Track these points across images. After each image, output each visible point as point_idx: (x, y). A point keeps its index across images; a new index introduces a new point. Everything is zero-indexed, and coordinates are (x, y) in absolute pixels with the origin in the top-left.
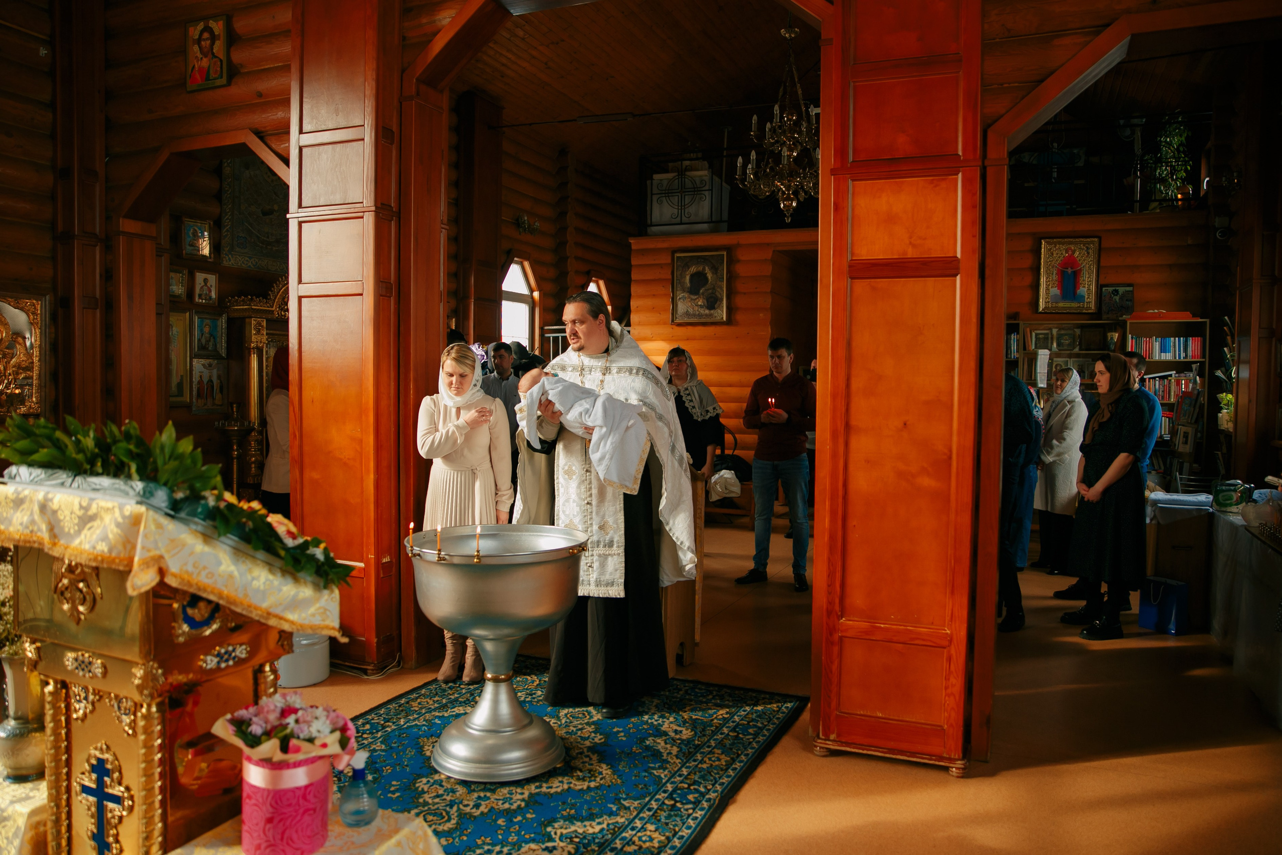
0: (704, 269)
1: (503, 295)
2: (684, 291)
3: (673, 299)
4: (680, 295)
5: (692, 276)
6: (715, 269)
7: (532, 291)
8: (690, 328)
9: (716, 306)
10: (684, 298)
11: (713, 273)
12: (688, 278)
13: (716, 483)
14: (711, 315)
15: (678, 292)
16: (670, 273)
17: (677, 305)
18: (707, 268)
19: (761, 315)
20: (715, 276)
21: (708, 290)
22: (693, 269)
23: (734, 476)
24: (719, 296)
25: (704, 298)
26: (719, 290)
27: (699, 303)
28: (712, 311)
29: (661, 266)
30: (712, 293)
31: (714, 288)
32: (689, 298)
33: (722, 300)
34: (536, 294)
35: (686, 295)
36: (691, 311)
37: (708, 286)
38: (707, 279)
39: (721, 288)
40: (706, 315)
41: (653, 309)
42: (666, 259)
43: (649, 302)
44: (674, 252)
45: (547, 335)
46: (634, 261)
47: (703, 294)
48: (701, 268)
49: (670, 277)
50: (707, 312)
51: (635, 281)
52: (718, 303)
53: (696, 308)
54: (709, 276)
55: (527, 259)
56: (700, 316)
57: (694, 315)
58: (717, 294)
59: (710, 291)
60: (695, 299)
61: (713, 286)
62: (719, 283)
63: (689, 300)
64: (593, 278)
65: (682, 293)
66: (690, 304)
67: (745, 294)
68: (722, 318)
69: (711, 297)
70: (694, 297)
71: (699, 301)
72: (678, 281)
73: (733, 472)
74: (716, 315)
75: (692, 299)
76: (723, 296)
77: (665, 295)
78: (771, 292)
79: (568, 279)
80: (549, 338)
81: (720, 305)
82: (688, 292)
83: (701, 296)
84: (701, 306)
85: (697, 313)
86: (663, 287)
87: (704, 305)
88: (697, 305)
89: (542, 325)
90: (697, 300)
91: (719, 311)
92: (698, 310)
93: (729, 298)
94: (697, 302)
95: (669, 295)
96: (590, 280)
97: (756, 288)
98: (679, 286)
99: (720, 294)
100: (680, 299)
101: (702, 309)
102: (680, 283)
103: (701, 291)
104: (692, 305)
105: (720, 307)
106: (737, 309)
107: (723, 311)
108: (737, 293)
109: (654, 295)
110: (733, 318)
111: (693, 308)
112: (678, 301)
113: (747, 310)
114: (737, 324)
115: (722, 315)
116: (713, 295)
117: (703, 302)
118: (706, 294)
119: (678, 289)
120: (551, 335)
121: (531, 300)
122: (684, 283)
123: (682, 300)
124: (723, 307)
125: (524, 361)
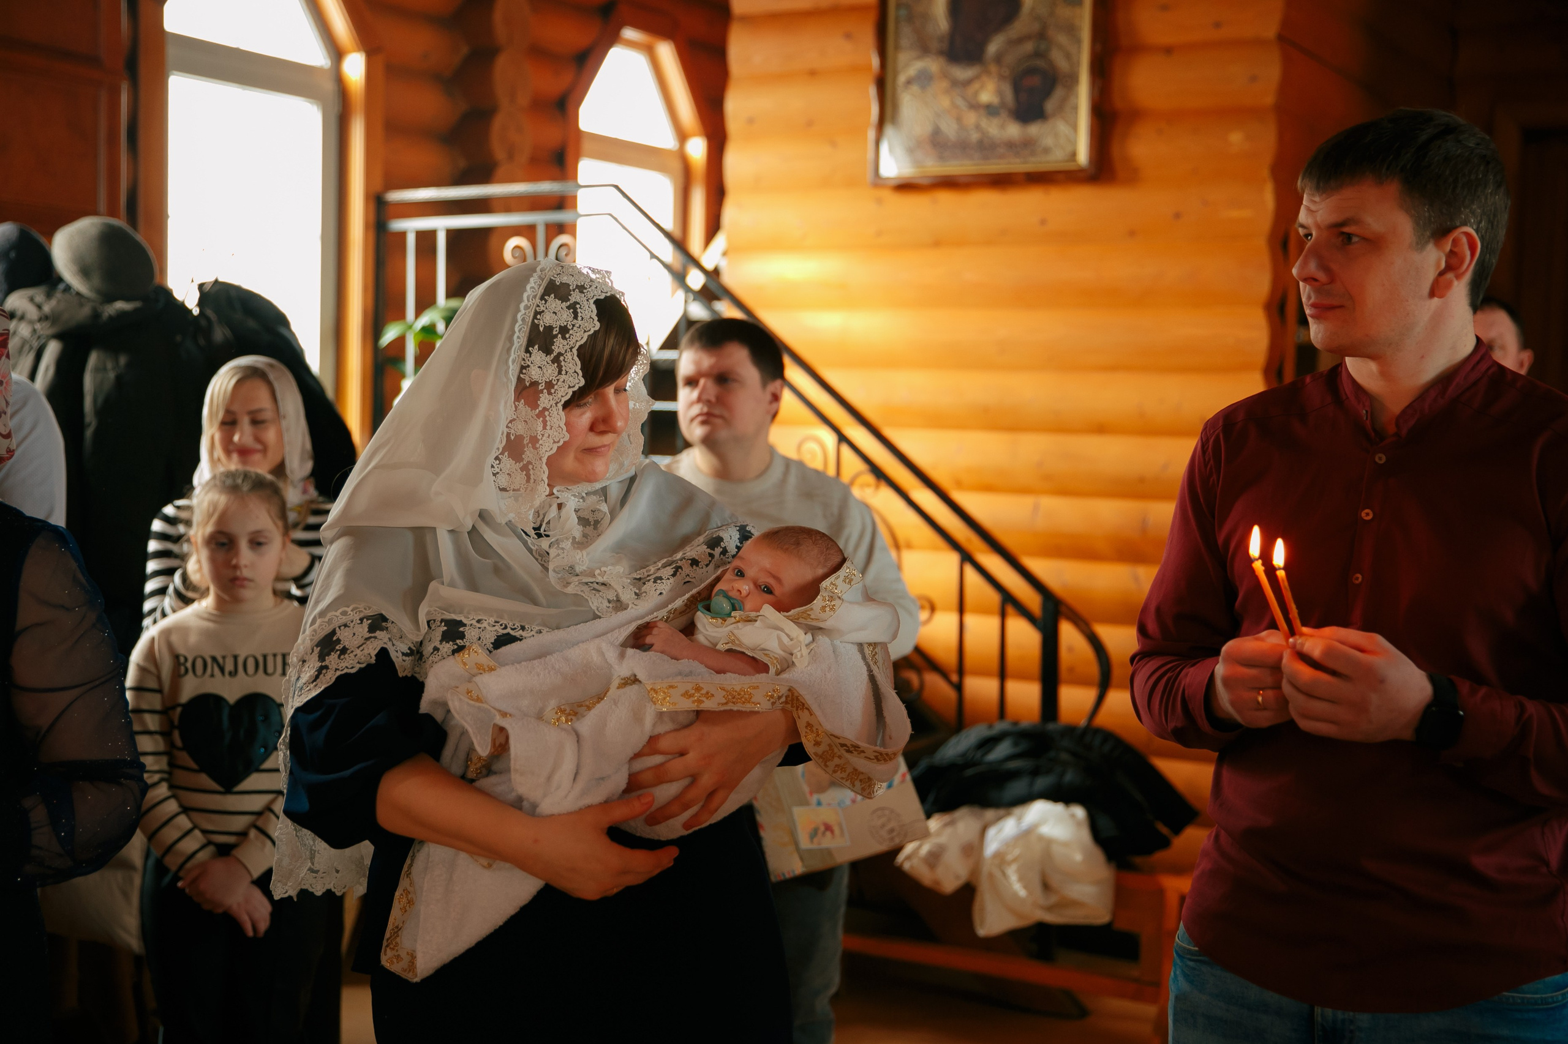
1: (172, 52)
2: (924, 49)
3: (882, 84)
4: (909, 65)
7: (337, 54)
8: (946, 199)
9: (1050, 106)
10: (923, 79)
13: (999, 856)
14: (1027, 145)
15: (903, 57)
17: (895, 107)
19: (1236, 138)
21: (1020, 40)
23: (1085, 835)
24: (1062, 64)
25: (1002, 77)
26: (1062, 39)
27: (985, 97)
28: (1034, 129)
30: (1038, 54)
31: (1042, 36)
32: (945, 75)
33: (1074, 78)
34: (355, 68)
35: (933, 65)
36: (950, 129)
37: (1018, 27)
39: (1071, 30)
40: (1010, 145)
41: (807, 128)
43: (792, 100)
45: (398, 225)
47: (998, 59)
50: (1014, 130)
52: (1059, 93)
53: (971, 118)
56: (986, 147)
57: (962, 147)
58: (1056, 56)
59: (1029, 47)
60: (968, 83)
61: (1036, 27)
62: (1064, 12)
63: (945, 84)
64: (629, 33)
65: (919, 58)
66: (945, 102)
67: (1168, 50)
68: (1073, 155)
69: (1031, 71)
70: (962, 73)
71: (982, 87)
72: (903, 12)
73: (1079, 812)
74: (1048, 141)
75: (955, 83)
76: (1078, 64)
77: (855, 70)
78: (1282, 38)
79: (498, 16)
80: (402, 235)
81: (1064, 100)
82: (941, 53)
83: (993, 68)
84: (990, 110)
85: (975, 136)
86: (848, 36)
87: (1003, 104)
88: (974, 106)
89: (378, 186)
90: (976, 85)
91: (1062, 127)
92: (978, 127)
93: (1101, 70)
94: (976, 94)
95: (869, 67)
96: (612, 38)
97: (1217, 25)
98: (907, 31)
99: (1068, 56)
100: (909, 82)
101: (995, 122)
102: (910, 19)
103: (993, 48)
104: (954, 105)
105: (1066, 108)
106: (1135, 115)
107: (1075, 127)
108: (1137, 49)
109: (813, 73)
110: (1116, 151)
111: (959, 119)
112: (899, 90)
113: (1175, 117)
114: (1131, 177)
115: (1074, 143)
116: (1040, 63)
117: (1000, 93)
118: (1010, 59)
119: (904, 42)
120: (411, 226)
121: (329, 86)
122: (926, 17)
123: (915, 88)
124: (1075, 108)
125: (120, 305)
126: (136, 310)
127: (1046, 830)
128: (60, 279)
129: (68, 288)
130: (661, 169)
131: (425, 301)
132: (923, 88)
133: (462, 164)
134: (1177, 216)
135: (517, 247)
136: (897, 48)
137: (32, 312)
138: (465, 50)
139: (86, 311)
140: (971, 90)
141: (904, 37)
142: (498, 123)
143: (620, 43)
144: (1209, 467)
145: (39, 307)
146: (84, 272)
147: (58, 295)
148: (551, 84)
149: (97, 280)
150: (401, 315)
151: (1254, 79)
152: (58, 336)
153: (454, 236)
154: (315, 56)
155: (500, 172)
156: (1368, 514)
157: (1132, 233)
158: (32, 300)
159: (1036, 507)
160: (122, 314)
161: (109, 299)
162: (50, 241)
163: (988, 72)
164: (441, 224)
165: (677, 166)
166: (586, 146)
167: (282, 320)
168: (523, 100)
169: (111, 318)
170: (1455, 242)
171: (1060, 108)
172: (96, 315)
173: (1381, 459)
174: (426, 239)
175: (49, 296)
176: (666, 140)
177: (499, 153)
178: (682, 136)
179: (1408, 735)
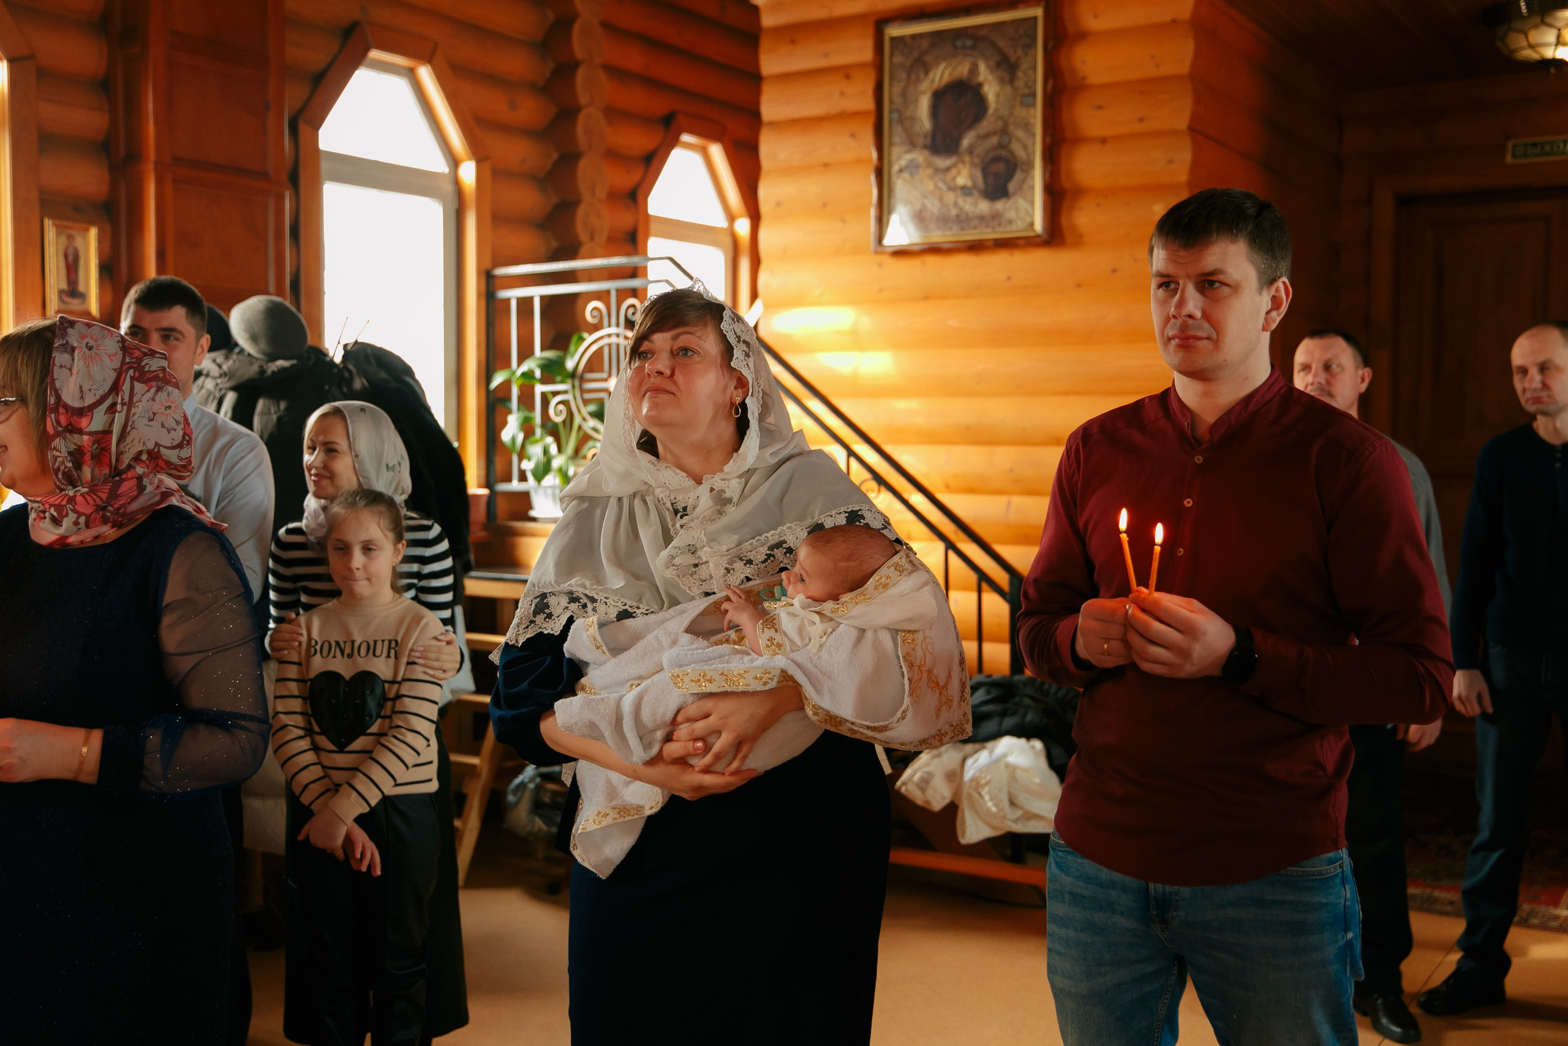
0: (974, 70)
1: (325, 166)
2: (912, 145)
3: (879, 172)
4: (901, 157)
5: (938, 96)
6: (1007, 67)
7: (455, 162)
8: (932, 260)
9: (1011, 187)
10: (912, 168)
11: (1002, 81)
12: (924, 104)
14: (995, 218)
15: (896, 151)
16: (869, 87)
17: (891, 191)
18: (982, 67)
20: (1008, 89)
21: (987, 136)
22: (941, 74)
23: (1043, 763)
24: (1021, 153)
25: (974, 165)
26: (1020, 133)
27: (962, 180)
28: (1000, 205)
29: (845, 72)
30: (1001, 146)
31: (1004, 131)
32: (929, 165)
33: (1030, 165)
34: (468, 173)
35: (920, 156)
36: (933, 207)
37: (985, 125)
38: (981, 103)
39: (1027, 127)
40: (981, 218)
41: (823, 208)
42: (859, 50)
43: (811, 187)
44: (881, 22)
45: (504, 294)
46: (770, 63)
47: (971, 151)
48: (963, 70)
49: (869, 104)
50: (984, 206)
51: (774, 124)
52: (1018, 176)
53: (950, 197)
54: (991, 90)
55: (428, 58)
56: (962, 220)
57: (944, 220)
58: (1016, 147)
59: (994, 140)
60: (948, 169)
61: (1000, 123)
62: (1021, 112)
63: (929, 171)
64: (686, 138)
65: (909, 151)
66: (930, 186)
67: (1103, 141)
68: (1032, 224)
69: (997, 159)
70: (942, 162)
71: (959, 173)
72: (895, 116)
73: (1038, 744)
74: (1011, 214)
75: (936, 170)
76: (1034, 153)
77: (859, 162)
78: (1193, 130)
79: (580, 128)
80: (507, 301)
81: (1024, 181)
82: (925, 147)
83: (967, 158)
84: (965, 191)
85: (954, 212)
86: (853, 135)
87: (975, 186)
88: (952, 188)
89: (488, 265)
90: (954, 171)
91: (1021, 203)
92: (955, 204)
93: (1052, 157)
94: (954, 178)
95: (871, 160)
96: (672, 142)
97: (1141, 120)
98: (898, 129)
99: (1025, 147)
100: (901, 171)
101: (969, 200)
102: (901, 121)
103: (966, 142)
104: (936, 187)
105: (1025, 188)
106: (1079, 192)
107: (1032, 203)
108: (1079, 140)
109: (826, 165)
110: (1064, 221)
111: (941, 199)
112: (894, 178)
113: (1110, 193)
114: (1078, 241)
115: (1032, 216)
116: (1003, 153)
117: (972, 177)
118: (979, 150)
119: (897, 139)
120: (513, 294)
121: (449, 188)
122: (913, 119)
123: (906, 175)
124: (1032, 188)
125: (281, 363)
126: (292, 366)
127: (1011, 759)
128: (236, 345)
129: (242, 351)
130: (715, 243)
131: (526, 353)
132: (912, 174)
133: (554, 244)
134: (1114, 271)
135: (595, 309)
136: (891, 144)
137: (215, 371)
138: (555, 156)
139: (255, 368)
140: (949, 176)
141: (896, 135)
142: (581, 212)
143: (678, 146)
144: (1072, 468)
145: (220, 366)
146: (254, 338)
147: (234, 356)
148: (624, 179)
149: (263, 345)
150: (507, 364)
151: (1170, 162)
152: (233, 389)
153: (549, 302)
154: (438, 165)
155: (583, 250)
156: (1188, 502)
157: (1079, 286)
158: (214, 361)
159: (1009, 504)
160: (283, 370)
161: (272, 358)
162: (228, 316)
163: (963, 162)
164: (537, 292)
165: (727, 240)
166: (653, 227)
167: (409, 371)
168: (601, 192)
169: (273, 372)
170: (1277, 290)
171: (1020, 188)
172: (262, 371)
173: (1199, 459)
174: (525, 304)
175: (227, 358)
176: (720, 221)
177: (583, 236)
178: (731, 218)
179: (1217, 672)
